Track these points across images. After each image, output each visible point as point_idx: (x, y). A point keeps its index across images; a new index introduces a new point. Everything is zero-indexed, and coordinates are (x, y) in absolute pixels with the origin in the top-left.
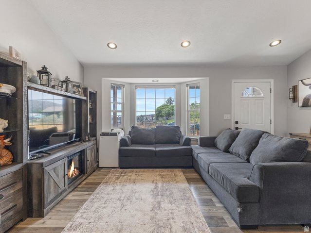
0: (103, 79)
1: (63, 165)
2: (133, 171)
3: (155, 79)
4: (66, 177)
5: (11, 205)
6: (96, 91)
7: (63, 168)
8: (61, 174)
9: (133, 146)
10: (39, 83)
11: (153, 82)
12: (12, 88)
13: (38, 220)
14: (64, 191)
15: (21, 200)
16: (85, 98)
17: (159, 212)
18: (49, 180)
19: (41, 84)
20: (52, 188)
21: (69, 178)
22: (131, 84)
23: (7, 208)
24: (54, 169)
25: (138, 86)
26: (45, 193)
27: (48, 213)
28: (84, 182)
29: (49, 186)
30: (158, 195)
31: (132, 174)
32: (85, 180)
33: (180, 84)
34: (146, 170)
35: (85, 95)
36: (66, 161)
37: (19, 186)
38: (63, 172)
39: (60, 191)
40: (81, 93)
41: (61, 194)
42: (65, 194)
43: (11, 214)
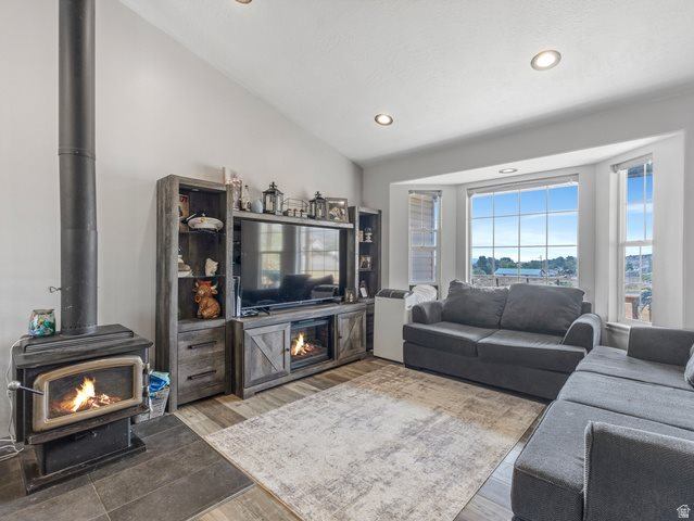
0: (392, 185)
1: (281, 333)
2: (422, 378)
3: (508, 167)
4: (287, 353)
5: (209, 368)
6: (380, 211)
7: (281, 339)
8: (278, 346)
9: (438, 326)
10: (261, 211)
11: (501, 175)
12: (217, 221)
13: (235, 400)
14: (283, 374)
15: (223, 366)
16: (350, 226)
17: (377, 461)
18: (252, 350)
19: (265, 212)
20: (259, 363)
21: (292, 356)
22: (457, 186)
23: (203, 370)
24: (264, 336)
25: (472, 189)
26: (246, 366)
27: (250, 396)
28: (328, 373)
29: (253, 359)
30: (414, 435)
31: (413, 381)
32: (332, 368)
33: (594, 165)
34: (452, 382)
35: (352, 220)
36: (288, 328)
37: (220, 348)
38: (281, 344)
39: (274, 371)
40: (345, 218)
41: (276, 376)
42: (284, 380)
43: (208, 379)
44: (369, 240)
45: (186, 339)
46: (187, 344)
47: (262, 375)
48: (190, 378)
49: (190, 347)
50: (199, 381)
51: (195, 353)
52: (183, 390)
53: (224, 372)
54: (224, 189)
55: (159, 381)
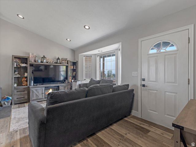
0: (79, 55)
1: (41, 89)
4: (43, 94)
5: (23, 97)
6: (77, 61)
10: (40, 62)
18: (33, 93)
19: (42, 62)
20: (35, 96)
22: (95, 54)
23: (21, 97)
24: (36, 90)
25: (98, 55)
29: (33, 95)
35: (68, 64)
36: (44, 88)
37: (26, 92)
38: (41, 92)
39: (39, 98)
40: (66, 63)
41: (40, 99)
42: (42, 100)
43: (23, 99)
44: (75, 68)
45: (16, 90)
46: (17, 91)
47: (36, 98)
48: (17, 98)
49: (17, 92)
50: (20, 99)
51: (19, 93)
52: (15, 101)
53: (27, 97)
54: (27, 58)
55: (9, 98)
